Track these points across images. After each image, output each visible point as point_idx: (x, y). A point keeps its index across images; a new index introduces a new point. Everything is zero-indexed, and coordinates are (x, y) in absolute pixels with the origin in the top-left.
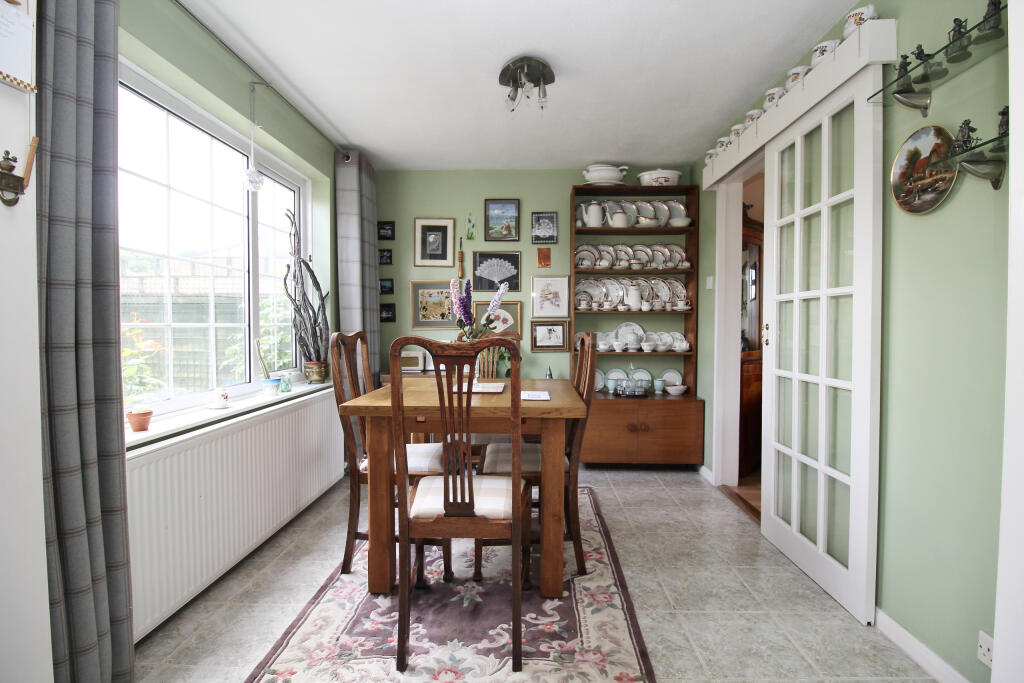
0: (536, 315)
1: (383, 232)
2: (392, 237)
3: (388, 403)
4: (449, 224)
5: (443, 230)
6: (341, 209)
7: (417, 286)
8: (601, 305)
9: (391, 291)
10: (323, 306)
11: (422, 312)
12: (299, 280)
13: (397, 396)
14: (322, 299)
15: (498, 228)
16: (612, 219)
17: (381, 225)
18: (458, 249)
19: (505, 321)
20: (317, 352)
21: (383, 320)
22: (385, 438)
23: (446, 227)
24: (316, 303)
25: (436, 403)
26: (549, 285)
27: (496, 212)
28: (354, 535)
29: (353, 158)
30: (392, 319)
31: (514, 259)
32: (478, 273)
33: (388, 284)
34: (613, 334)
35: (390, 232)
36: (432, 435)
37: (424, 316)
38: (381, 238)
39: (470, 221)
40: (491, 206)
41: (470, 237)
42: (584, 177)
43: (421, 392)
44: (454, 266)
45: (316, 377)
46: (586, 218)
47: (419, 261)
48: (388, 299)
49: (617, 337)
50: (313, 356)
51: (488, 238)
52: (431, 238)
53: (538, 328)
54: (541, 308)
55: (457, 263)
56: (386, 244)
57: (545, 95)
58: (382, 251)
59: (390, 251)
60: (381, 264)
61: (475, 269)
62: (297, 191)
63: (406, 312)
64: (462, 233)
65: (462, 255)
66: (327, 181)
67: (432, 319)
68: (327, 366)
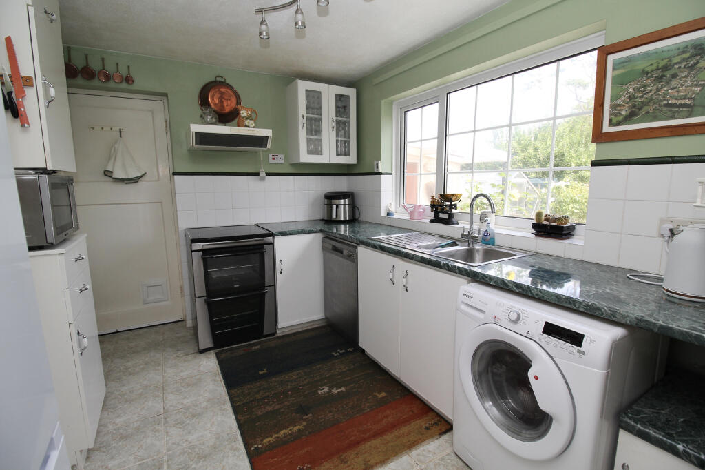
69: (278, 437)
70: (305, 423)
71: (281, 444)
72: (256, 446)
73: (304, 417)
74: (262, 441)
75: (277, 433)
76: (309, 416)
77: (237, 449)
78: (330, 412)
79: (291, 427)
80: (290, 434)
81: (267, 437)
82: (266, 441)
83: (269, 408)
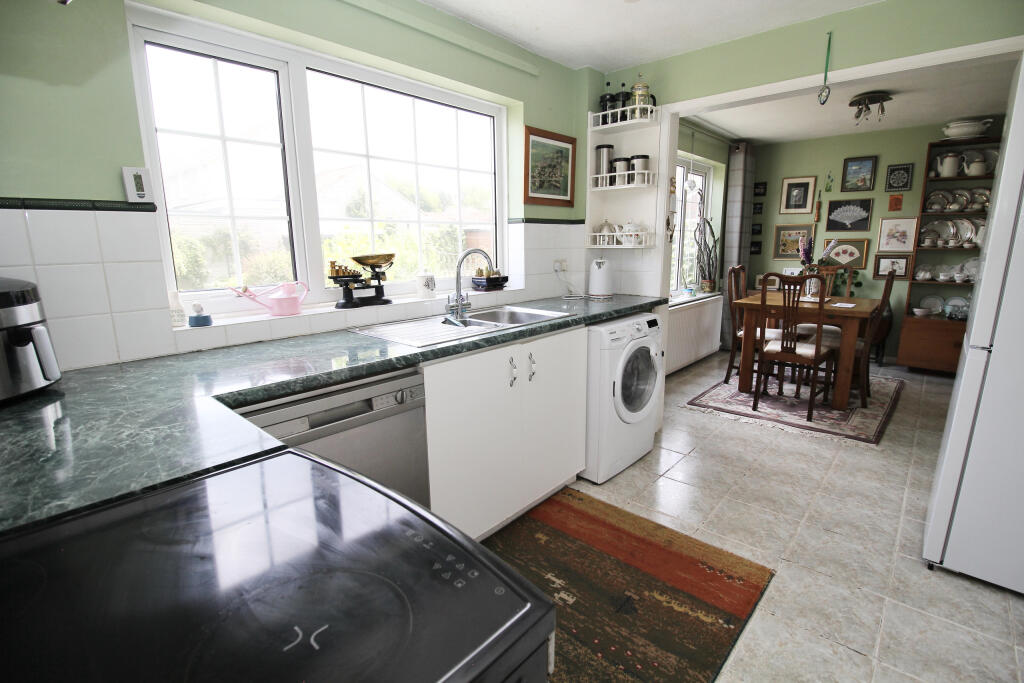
0: (881, 249)
1: (757, 191)
2: (764, 194)
3: (759, 303)
4: (811, 181)
5: (805, 186)
6: (730, 183)
7: (779, 229)
8: (947, 242)
9: (759, 232)
10: (715, 246)
11: (783, 247)
12: (703, 232)
13: (764, 300)
14: (715, 242)
15: (855, 181)
16: (968, 168)
17: (757, 185)
18: (816, 200)
19: (852, 254)
20: (710, 274)
21: (752, 253)
22: (754, 318)
23: (807, 184)
24: (711, 244)
25: (782, 304)
26: (897, 225)
27: (854, 168)
28: (731, 367)
29: (742, 146)
30: (759, 252)
31: (866, 205)
32: (831, 217)
33: (757, 228)
34: (958, 267)
35: (762, 190)
36: (781, 322)
37: (783, 250)
38: (756, 195)
39: (829, 177)
40: (850, 164)
41: (828, 190)
42: (943, 132)
43: (775, 299)
44: (812, 212)
45: (708, 289)
46: (940, 169)
47: (783, 210)
48: (757, 238)
49: (962, 270)
50: (707, 277)
51: (844, 189)
52: (795, 192)
53: (882, 261)
54: (887, 244)
55: (815, 211)
56: (760, 199)
57: (883, 110)
58: (755, 204)
59: (761, 204)
60: (754, 213)
61: (830, 214)
62: (705, 176)
63: (770, 247)
64: (821, 186)
65: (820, 205)
66: (723, 166)
67: (790, 252)
68: (715, 283)
69: (692, 609)
70: (647, 593)
71: (697, 602)
72: (725, 626)
73: (637, 598)
74: (712, 624)
75: (687, 614)
76: (629, 594)
77: (749, 649)
78: (607, 574)
79: (665, 603)
80: (676, 599)
81: (702, 622)
82: (708, 620)
83: (652, 651)
